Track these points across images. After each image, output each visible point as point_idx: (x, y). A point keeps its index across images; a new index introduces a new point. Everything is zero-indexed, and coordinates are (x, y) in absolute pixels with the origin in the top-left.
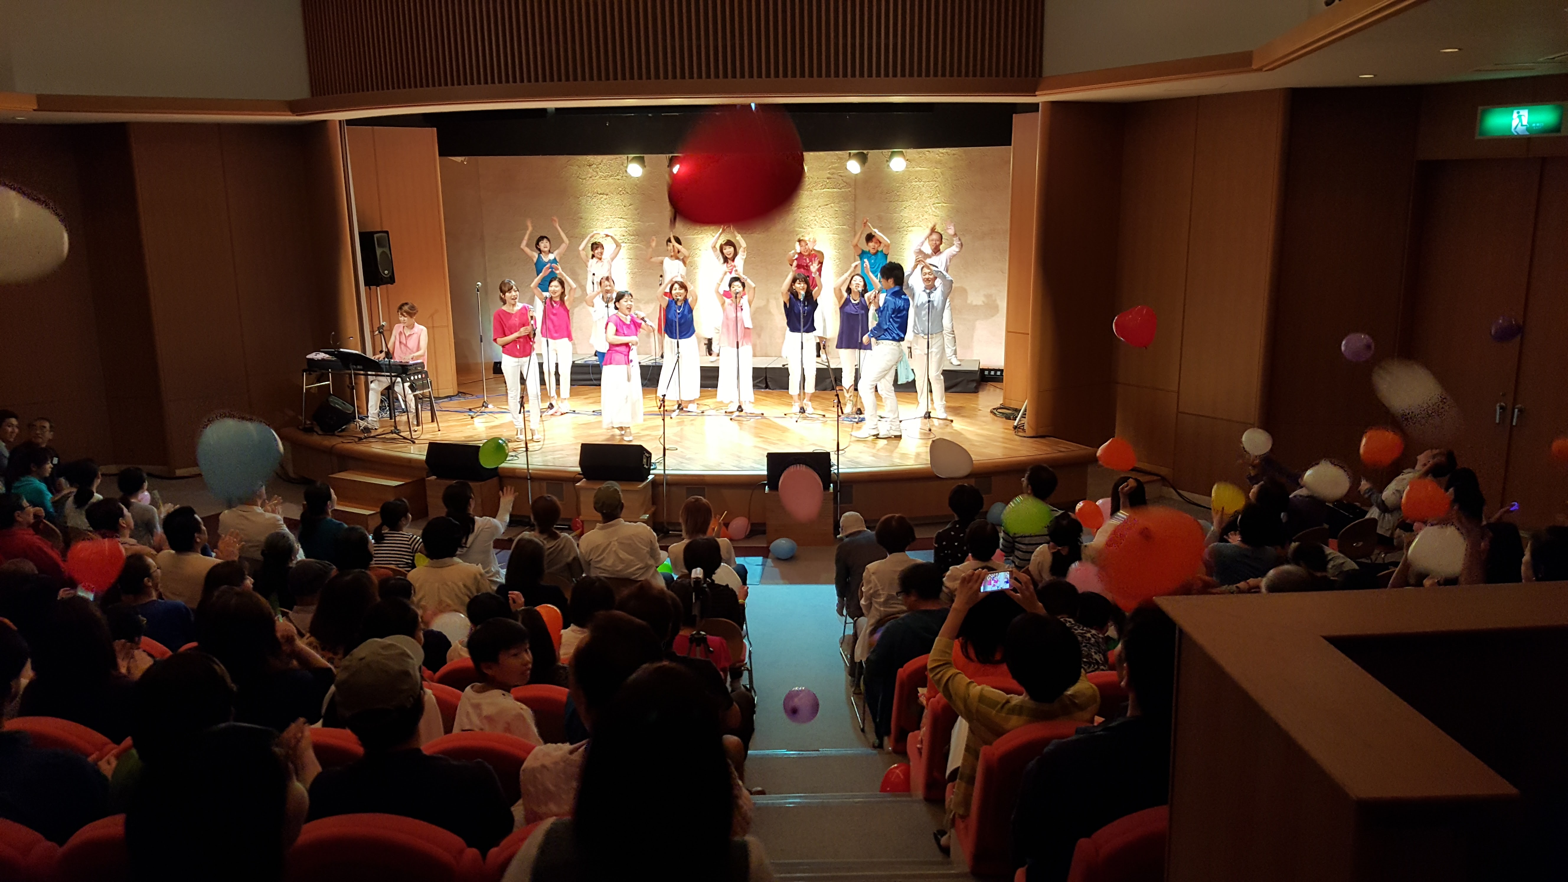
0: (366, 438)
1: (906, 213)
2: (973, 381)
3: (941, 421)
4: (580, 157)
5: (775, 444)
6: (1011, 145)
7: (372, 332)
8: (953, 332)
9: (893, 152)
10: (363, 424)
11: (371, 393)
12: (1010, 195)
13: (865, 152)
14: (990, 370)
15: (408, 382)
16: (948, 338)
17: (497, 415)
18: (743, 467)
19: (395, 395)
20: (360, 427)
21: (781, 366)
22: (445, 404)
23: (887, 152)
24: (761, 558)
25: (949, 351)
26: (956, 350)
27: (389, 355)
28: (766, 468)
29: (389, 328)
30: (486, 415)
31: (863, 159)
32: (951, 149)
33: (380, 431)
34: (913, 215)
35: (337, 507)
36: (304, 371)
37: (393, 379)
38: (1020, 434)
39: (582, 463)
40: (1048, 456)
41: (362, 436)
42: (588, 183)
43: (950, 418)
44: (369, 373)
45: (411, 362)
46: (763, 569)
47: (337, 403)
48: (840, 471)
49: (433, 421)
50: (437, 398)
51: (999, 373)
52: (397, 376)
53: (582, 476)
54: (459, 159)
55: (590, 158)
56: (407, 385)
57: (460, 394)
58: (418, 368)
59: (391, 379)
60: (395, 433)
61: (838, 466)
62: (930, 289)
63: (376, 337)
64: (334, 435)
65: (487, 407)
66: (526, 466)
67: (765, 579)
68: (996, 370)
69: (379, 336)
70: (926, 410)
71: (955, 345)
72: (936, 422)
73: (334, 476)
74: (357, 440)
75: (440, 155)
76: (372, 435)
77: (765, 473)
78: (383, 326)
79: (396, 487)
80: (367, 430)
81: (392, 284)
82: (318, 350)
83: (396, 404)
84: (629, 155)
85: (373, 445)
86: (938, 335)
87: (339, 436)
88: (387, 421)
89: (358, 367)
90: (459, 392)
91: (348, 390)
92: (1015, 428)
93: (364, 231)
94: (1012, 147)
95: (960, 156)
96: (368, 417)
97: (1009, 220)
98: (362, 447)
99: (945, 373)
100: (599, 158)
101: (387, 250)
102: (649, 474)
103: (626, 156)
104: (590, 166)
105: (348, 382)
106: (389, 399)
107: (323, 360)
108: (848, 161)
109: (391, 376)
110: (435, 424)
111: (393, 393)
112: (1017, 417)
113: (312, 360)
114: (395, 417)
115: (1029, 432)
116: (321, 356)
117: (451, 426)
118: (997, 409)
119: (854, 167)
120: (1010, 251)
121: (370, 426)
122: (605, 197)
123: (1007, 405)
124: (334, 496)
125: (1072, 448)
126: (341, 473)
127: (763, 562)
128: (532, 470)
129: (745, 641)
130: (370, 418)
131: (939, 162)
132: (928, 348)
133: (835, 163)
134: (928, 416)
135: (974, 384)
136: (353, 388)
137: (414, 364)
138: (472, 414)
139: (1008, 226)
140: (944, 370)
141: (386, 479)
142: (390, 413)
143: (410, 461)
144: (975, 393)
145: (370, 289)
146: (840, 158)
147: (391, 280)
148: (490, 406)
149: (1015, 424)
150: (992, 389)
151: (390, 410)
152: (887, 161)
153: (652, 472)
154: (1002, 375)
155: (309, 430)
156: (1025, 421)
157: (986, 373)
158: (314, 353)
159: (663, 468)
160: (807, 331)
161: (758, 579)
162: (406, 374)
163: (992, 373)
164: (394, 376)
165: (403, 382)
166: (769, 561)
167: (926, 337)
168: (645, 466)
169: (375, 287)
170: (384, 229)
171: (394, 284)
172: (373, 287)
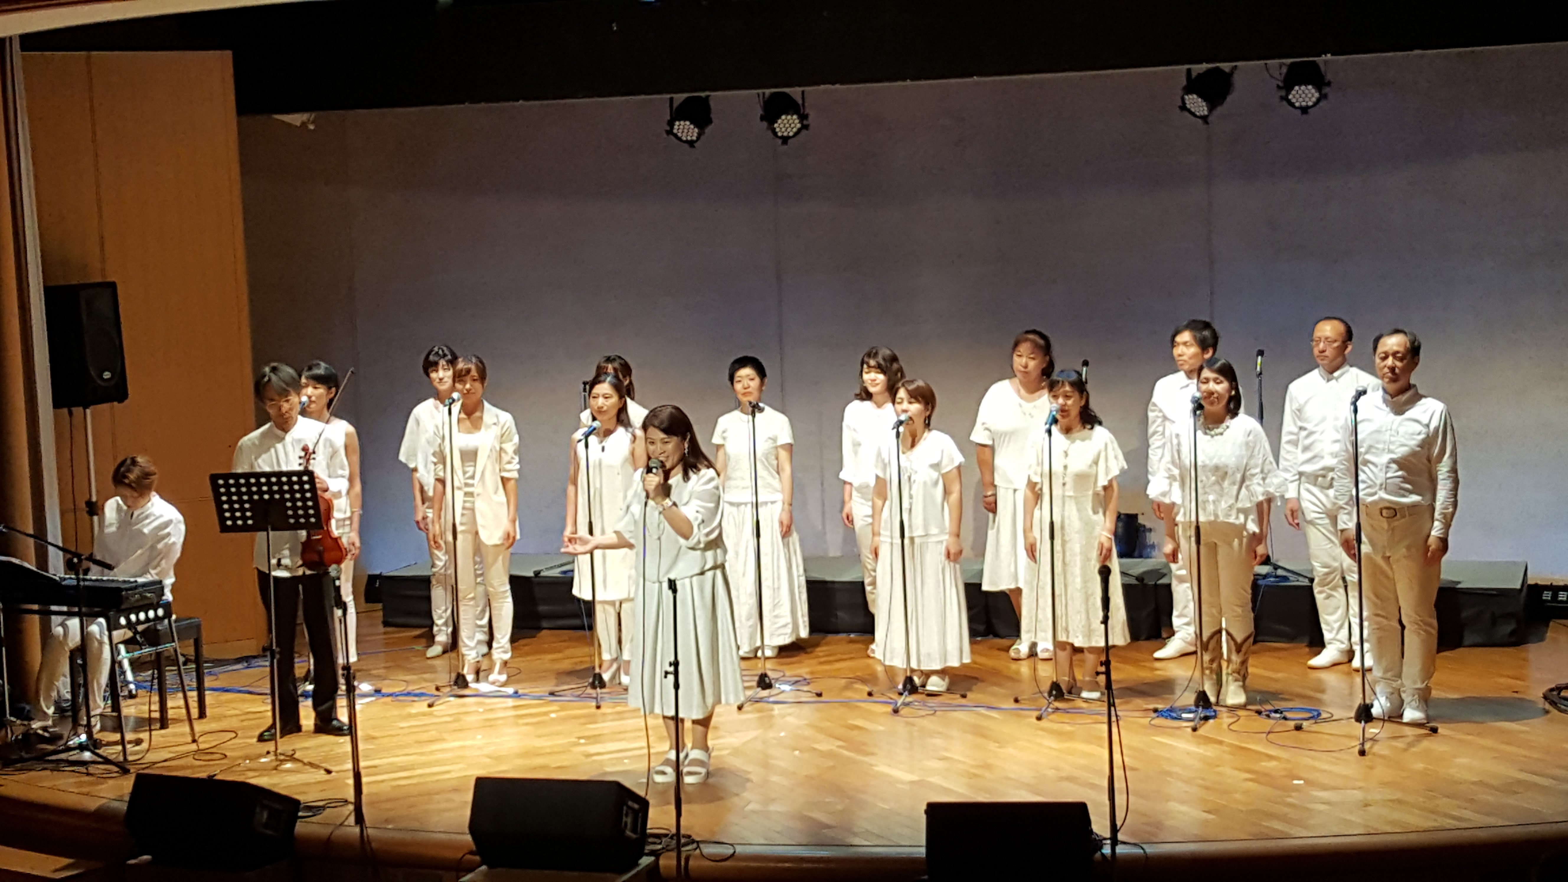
2: (1507, 616)
13: (1225, 67)
14: (1555, 589)
23: (1278, 65)
39: (474, 826)
53: (477, 858)
54: (296, 119)
58: (148, 594)
60: (87, 748)
66: (356, 832)
75: (241, 112)
77: (923, 851)
81: (121, 400)
84: (675, 96)
93: (52, 284)
101: (109, 326)
102: (641, 853)
103: (668, 97)
118: (1558, 689)
135: (1513, 626)
144: (1515, 646)
145: (62, 414)
147: (119, 392)
150: (1562, 635)
153: (647, 847)
157: (1547, 596)
162: (119, 610)
163: (1562, 596)
168: (628, 833)
169: (81, 409)
170: (109, 280)
171: (126, 402)
172: (78, 411)
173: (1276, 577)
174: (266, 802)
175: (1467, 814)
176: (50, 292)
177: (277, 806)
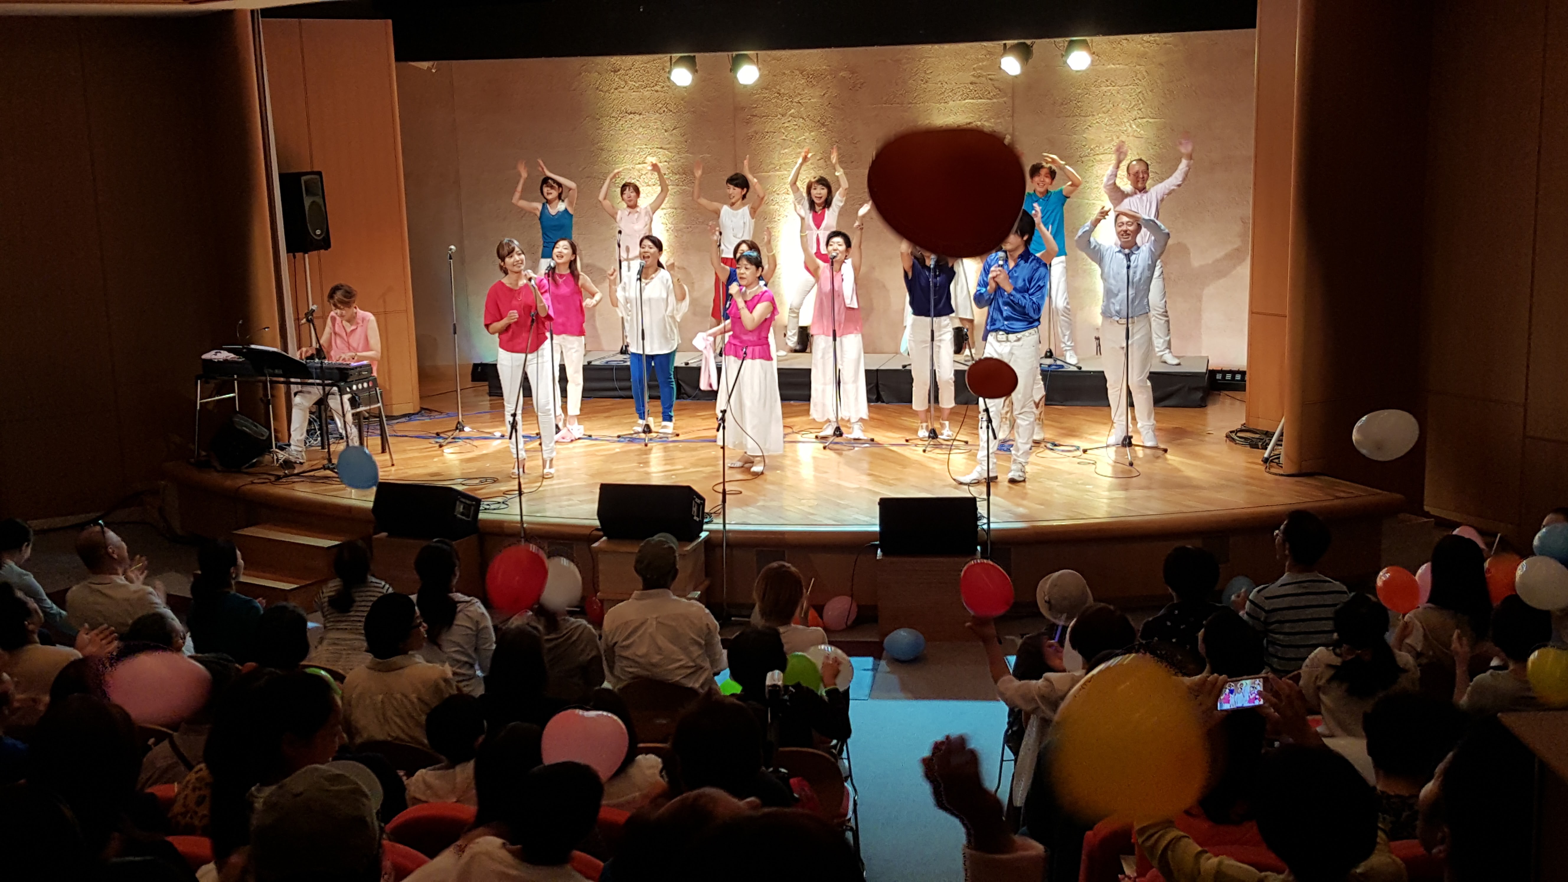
0: (286, 476)
1: (1091, 134)
2: (1197, 389)
3: (1148, 451)
4: (599, 59)
5: (890, 485)
6: (1254, 27)
7: (297, 319)
8: (1165, 314)
9: (1071, 41)
10: (282, 455)
11: (294, 411)
12: (1254, 104)
13: (1028, 42)
14: (1224, 372)
15: (348, 393)
16: (1157, 323)
17: (476, 443)
18: (845, 521)
19: (329, 414)
20: (278, 460)
21: (901, 368)
22: (400, 427)
23: (1062, 42)
24: (870, 660)
25: (1159, 343)
26: (1169, 342)
27: (320, 353)
28: (877, 521)
29: (320, 314)
30: (461, 442)
31: (1025, 53)
32: (1162, 35)
33: (306, 467)
34: (1103, 136)
35: (243, 579)
36: (198, 377)
37: (327, 388)
38: (1273, 470)
39: (602, 513)
40: (1318, 504)
41: (281, 473)
42: (613, 97)
43: (1162, 446)
44: (293, 380)
45: (354, 364)
46: (874, 676)
47: (246, 425)
48: (992, 526)
49: (383, 451)
50: (390, 418)
51: (1238, 377)
52: (332, 385)
53: (601, 533)
54: (424, 65)
55: (616, 60)
56: (346, 397)
57: (424, 411)
58: (364, 373)
59: (324, 390)
60: (328, 468)
61: (988, 519)
62: (1130, 248)
63: (302, 328)
64: (240, 472)
65: (462, 430)
66: (519, 518)
67: (876, 691)
68: (1233, 373)
69: (307, 325)
70: (1124, 434)
71: (1168, 334)
72: (1140, 452)
73: (240, 532)
74: (273, 478)
75: (397, 59)
76: (296, 471)
77: (877, 529)
78: (313, 311)
79: (329, 548)
80: (288, 464)
81: (326, 249)
82: (219, 348)
83: (330, 426)
84: (674, 55)
85: (297, 487)
86: (1141, 318)
87: (247, 473)
88: (316, 451)
89: (277, 371)
90: (422, 409)
91: (262, 406)
92: (1266, 461)
93: (284, 171)
94: (1257, 30)
95: (1176, 46)
96: (289, 445)
97: (1253, 142)
98: (280, 490)
99: (1154, 377)
100: (629, 60)
101: (319, 200)
102: (701, 530)
103: (669, 55)
104: (615, 72)
105: (261, 393)
106: (320, 417)
107: (226, 361)
108: (1002, 56)
109: (324, 385)
110: (386, 456)
111: (326, 410)
112: (1268, 444)
113: (210, 361)
114: (329, 445)
115: (1287, 467)
116: (223, 355)
117: (410, 458)
118: (1237, 431)
119: (1011, 65)
120: (1255, 189)
121: (293, 459)
122: (637, 117)
123: (1251, 427)
124: (241, 562)
125: (1356, 493)
126: (250, 529)
127: (874, 664)
128: (528, 523)
129: (848, 785)
130: (292, 447)
131: (1144, 55)
132: (1128, 338)
133: (983, 60)
134: (1127, 442)
135: (1200, 395)
136: (268, 403)
137: (356, 368)
138: (441, 440)
139: (1252, 153)
140: (1151, 373)
141: (313, 537)
142: (322, 440)
143: (349, 509)
144: (1201, 406)
145: (295, 257)
146: (990, 53)
147: (325, 244)
148: (467, 429)
149: (1266, 455)
150: (1228, 401)
151: (321, 435)
152: (1063, 56)
153: (705, 527)
154: (1243, 379)
155: (203, 465)
156: (1281, 450)
157: (1219, 376)
158: (213, 352)
159: (721, 521)
160: (939, 314)
161: (867, 691)
162: (346, 382)
163: (1229, 377)
164: (328, 385)
165: (342, 393)
166: (883, 663)
167: (1124, 321)
168: (695, 518)
169: (301, 254)
170: (316, 169)
171: (329, 250)
172: (299, 255)
173: (1056, 365)
174: (463, 500)
175: (1190, 503)
176: (282, 176)
177: (468, 502)
